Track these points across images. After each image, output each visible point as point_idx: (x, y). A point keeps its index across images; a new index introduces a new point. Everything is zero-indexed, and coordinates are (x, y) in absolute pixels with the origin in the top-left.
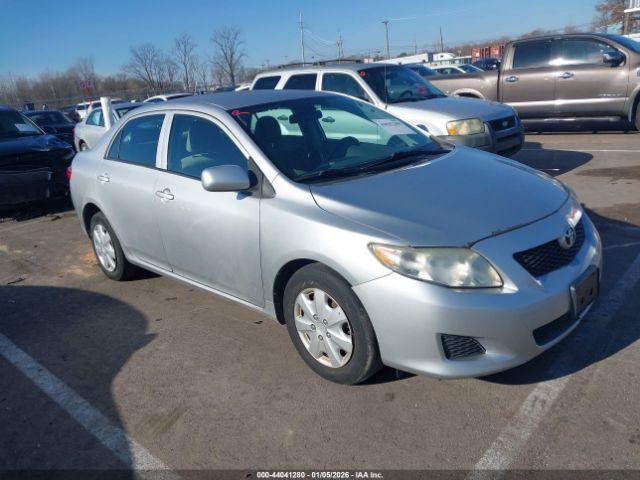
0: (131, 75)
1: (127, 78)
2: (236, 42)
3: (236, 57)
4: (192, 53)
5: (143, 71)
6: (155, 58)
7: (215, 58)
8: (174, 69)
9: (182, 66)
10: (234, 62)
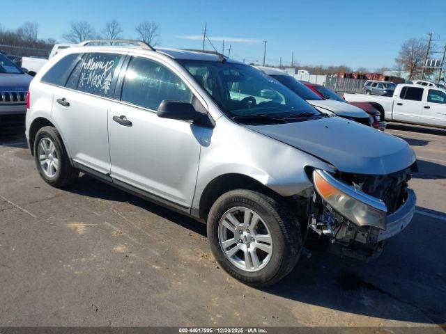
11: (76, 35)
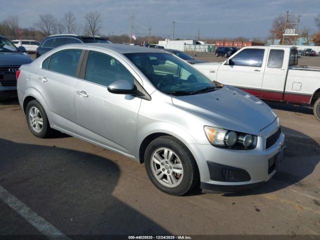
0: (37, 29)
1: (35, 30)
2: (97, 21)
3: (96, 28)
4: (73, 23)
5: (45, 28)
6: (53, 22)
7: (85, 27)
8: (62, 29)
9: (67, 29)
10: (95, 30)
11: (44, 24)
